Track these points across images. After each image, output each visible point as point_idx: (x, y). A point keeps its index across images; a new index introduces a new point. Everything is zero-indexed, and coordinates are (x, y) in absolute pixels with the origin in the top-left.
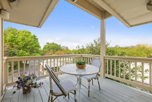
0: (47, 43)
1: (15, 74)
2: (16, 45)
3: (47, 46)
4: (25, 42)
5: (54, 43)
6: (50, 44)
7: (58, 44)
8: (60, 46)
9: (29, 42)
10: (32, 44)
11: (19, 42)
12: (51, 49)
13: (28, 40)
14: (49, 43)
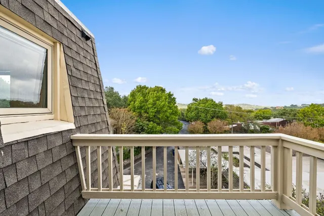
0: (194, 99)
1: (137, 163)
2: (146, 115)
3: (194, 107)
4: (156, 109)
5: (208, 98)
6: (200, 100)
7: (217, 102)
8: (221, 105)
9: (161, 108)
10: (166, 111)
11: (148, 108)
12: (201, 111)
13: (160, 105)
14: (197, 99)
